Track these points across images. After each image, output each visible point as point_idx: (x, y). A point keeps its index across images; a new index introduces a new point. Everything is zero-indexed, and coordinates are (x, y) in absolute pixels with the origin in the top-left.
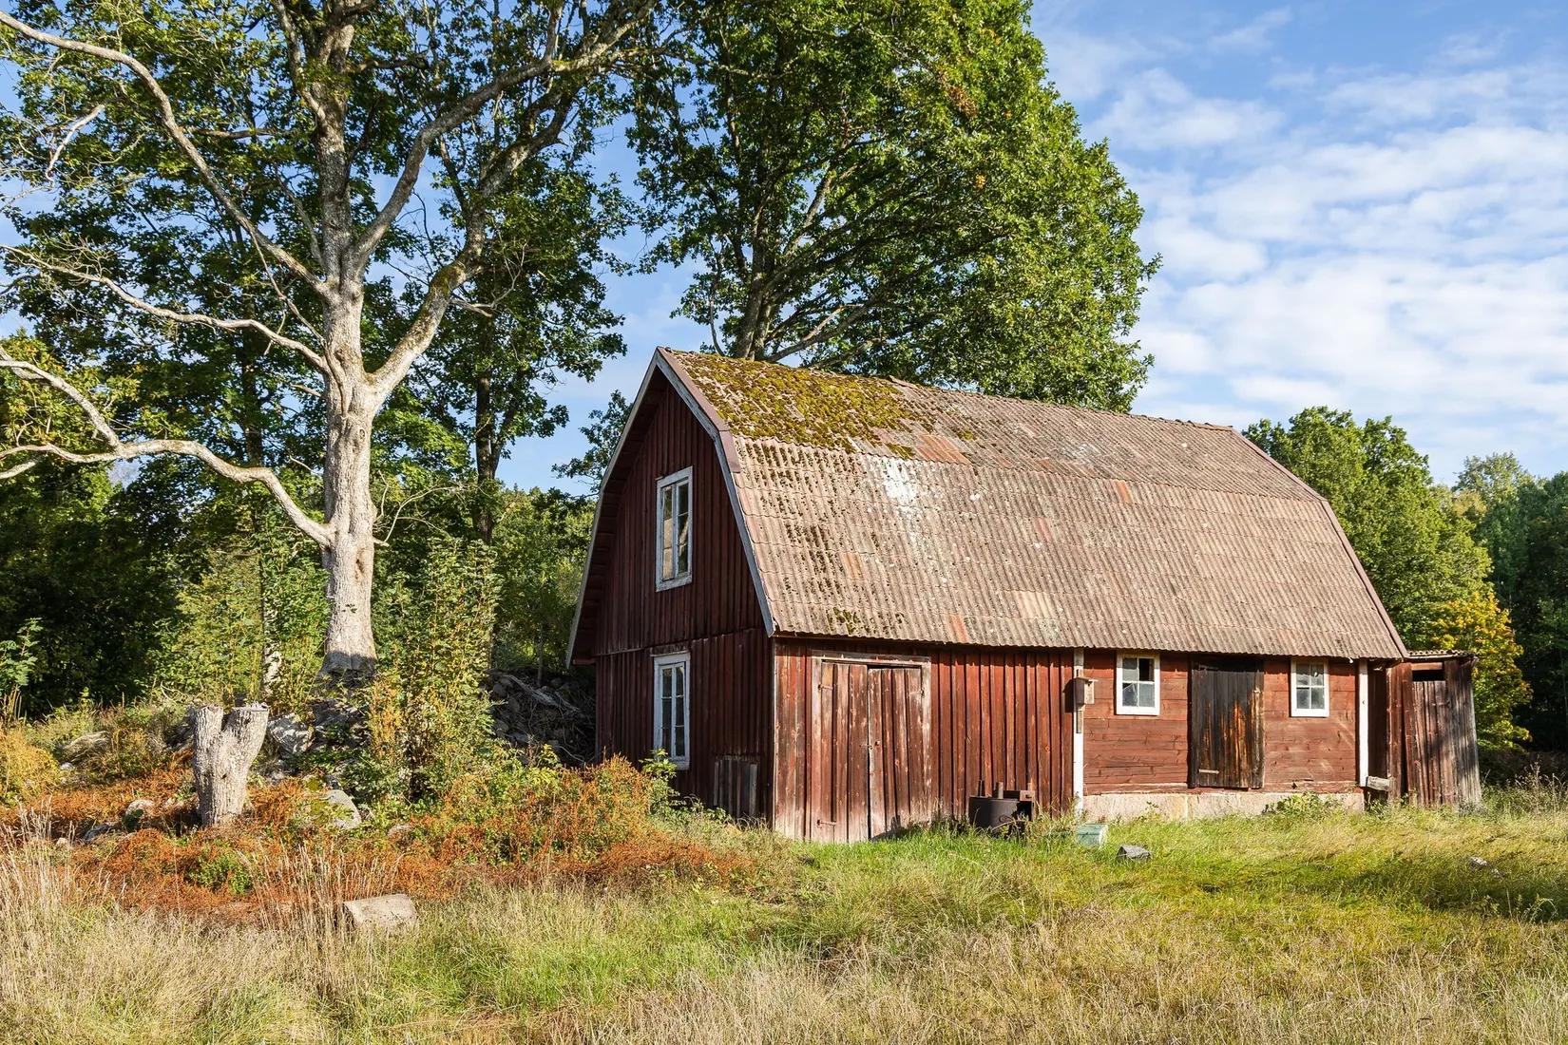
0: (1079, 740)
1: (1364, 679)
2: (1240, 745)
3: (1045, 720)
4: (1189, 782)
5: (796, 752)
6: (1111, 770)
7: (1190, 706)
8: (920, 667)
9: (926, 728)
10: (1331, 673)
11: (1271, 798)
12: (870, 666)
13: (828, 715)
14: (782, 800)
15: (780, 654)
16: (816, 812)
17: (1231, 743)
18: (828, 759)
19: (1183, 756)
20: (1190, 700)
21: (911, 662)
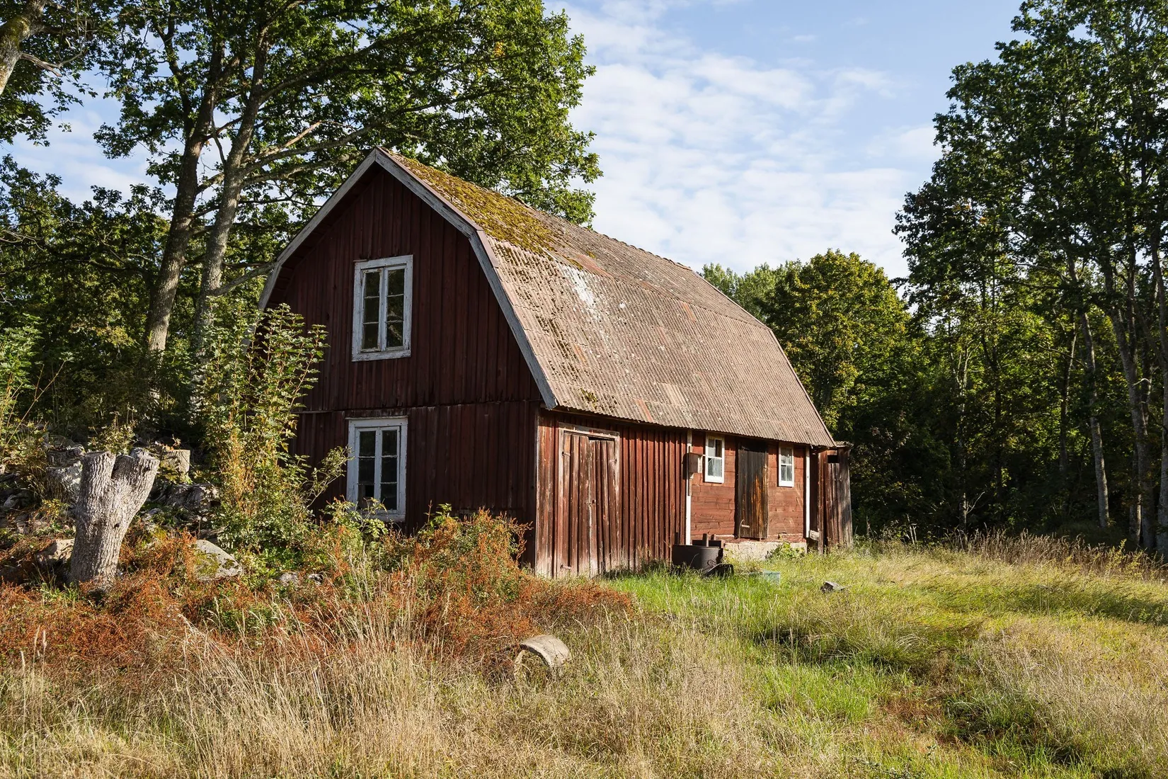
0: (689, 499)
1: (808, 459)
2: (758, 505)
3: (672, 485)
4: (736, 534)
5: (548, 508)
6: (702, 525)
7: (737, 477)
8: (613, 440)
9: (617, 489)
10: (795, 456)
11: (770, 546)
12: (591, 438)
13: (567, 477)
14: (540, 548)
15: (541, 425)
16: (560, 559)
17: (755, 505)
18: (567, 514)
19: (732, 518)
20: (736, 472)
21: (609, 436)
